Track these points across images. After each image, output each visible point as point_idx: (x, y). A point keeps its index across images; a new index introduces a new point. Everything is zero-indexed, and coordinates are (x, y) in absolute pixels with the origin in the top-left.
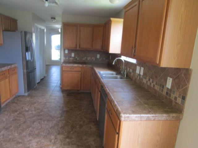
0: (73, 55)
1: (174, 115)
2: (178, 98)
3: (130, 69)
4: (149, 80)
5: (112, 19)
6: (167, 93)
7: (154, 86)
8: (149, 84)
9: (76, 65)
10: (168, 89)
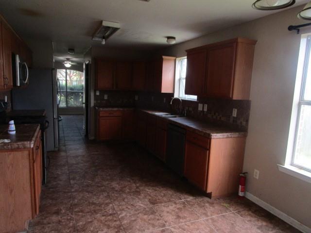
0: (106, 97)
1: (243, 133)
2: (243, 122)
3: (190, 108)
4: (215, 114)
5: (164, 57)
6: (233, 121)
7: (220, 118)
8: (214, 117)
9: (115, 109)
10: (234, 117)
